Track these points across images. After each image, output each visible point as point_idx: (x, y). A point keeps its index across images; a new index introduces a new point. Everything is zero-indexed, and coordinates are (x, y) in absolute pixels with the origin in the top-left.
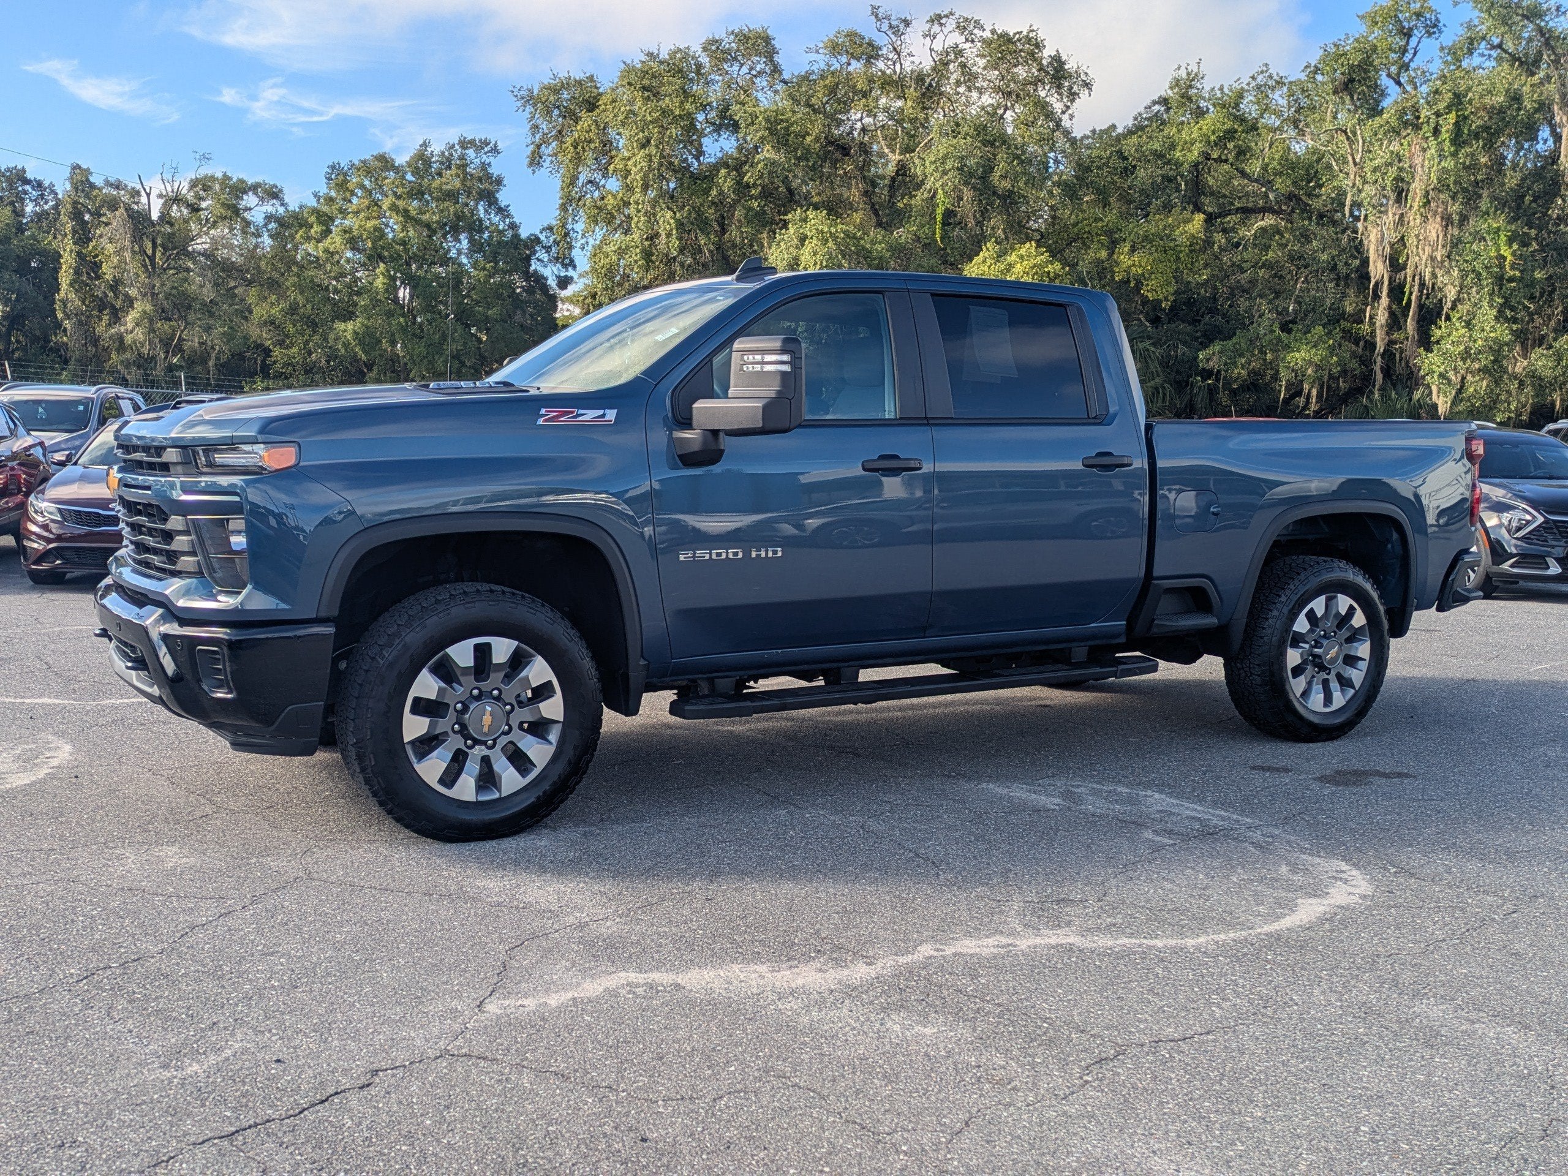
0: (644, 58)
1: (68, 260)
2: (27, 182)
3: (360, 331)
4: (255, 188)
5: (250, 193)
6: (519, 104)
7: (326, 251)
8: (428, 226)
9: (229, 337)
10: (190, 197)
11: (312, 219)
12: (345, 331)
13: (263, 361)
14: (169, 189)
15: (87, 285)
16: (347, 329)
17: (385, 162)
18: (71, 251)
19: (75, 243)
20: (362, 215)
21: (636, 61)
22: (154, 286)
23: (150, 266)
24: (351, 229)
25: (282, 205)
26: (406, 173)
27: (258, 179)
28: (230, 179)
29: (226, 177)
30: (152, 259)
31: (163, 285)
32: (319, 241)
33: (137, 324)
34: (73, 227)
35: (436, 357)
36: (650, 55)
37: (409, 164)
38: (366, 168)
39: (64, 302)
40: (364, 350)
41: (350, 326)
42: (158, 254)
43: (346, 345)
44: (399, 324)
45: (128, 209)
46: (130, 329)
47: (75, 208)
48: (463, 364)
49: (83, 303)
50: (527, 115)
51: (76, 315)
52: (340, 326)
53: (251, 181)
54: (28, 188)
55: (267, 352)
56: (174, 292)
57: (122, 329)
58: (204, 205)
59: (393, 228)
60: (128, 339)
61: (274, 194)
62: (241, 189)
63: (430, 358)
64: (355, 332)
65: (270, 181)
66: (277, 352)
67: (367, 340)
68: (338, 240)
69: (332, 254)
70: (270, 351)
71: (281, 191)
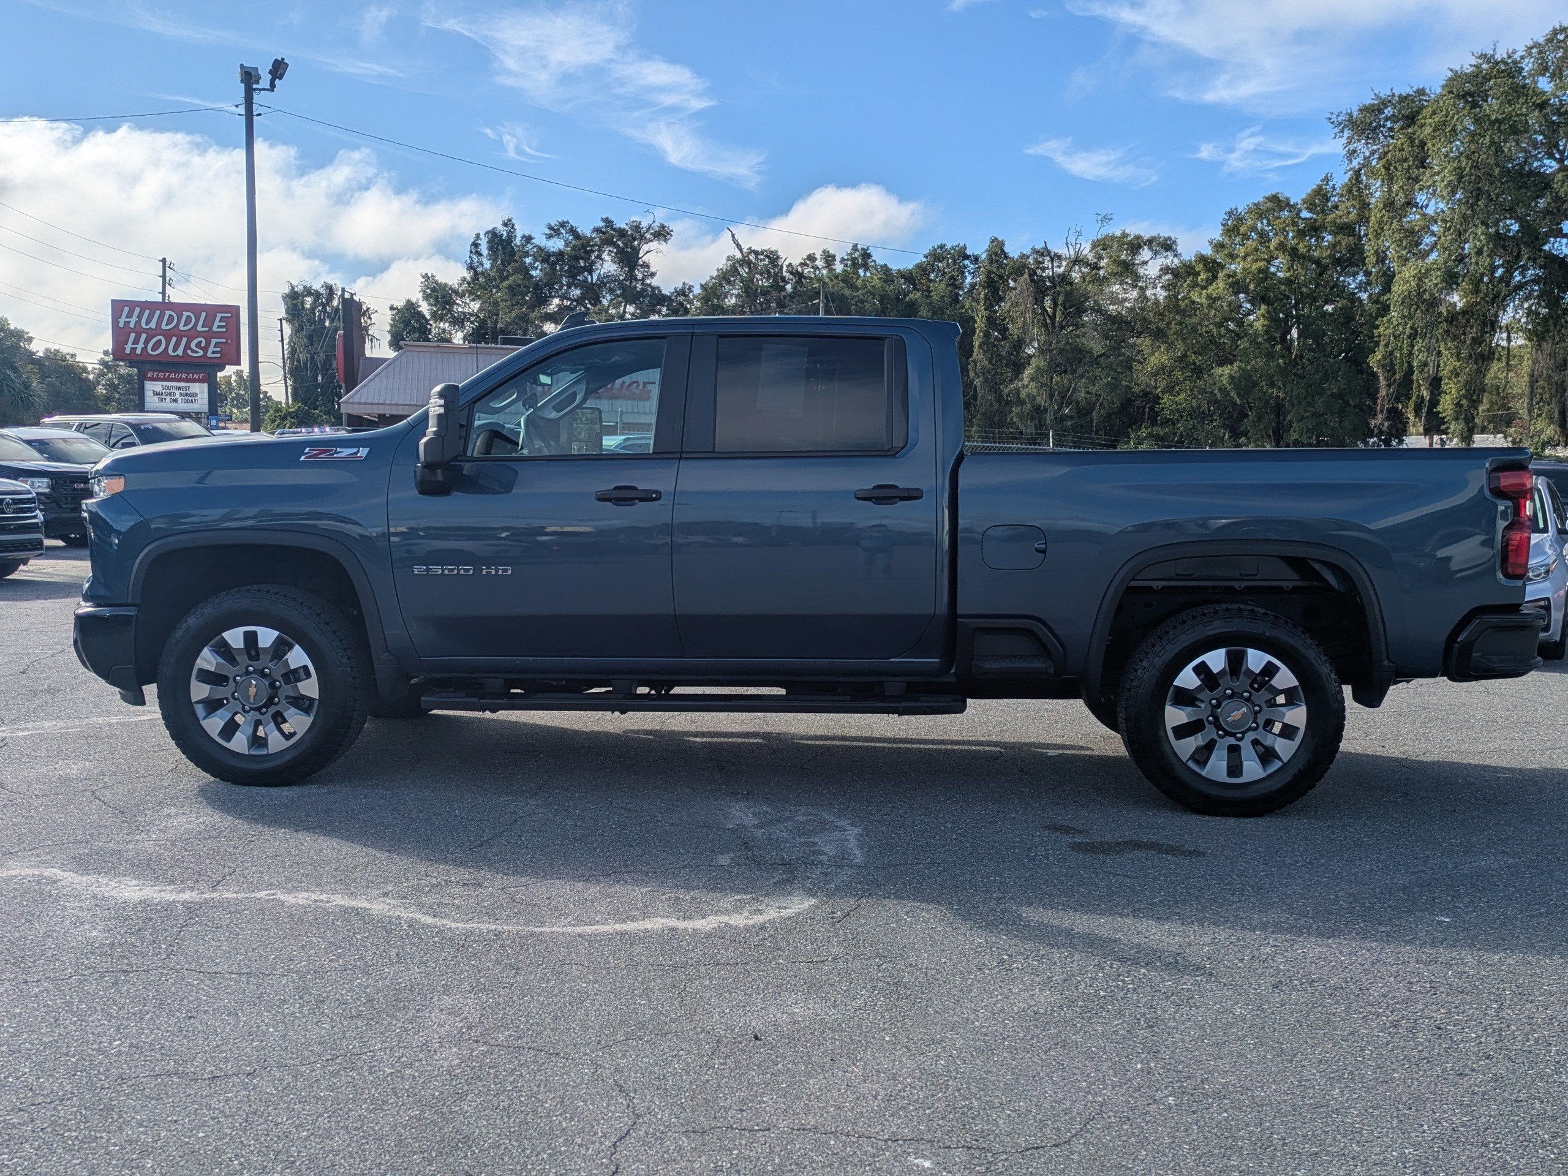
0: (1474, 61)
1: (980, 324)
2: (967, 257)
3: (1237, 375)
4: (1150, 242)
5: (1146, 248)
6: (1337, 130)
7: (1209, 297)
8: (1318, 262)
9: (1113, 387)
10: (1091, 257)
11: (1199, 267)
12: (1222, 375)
13: (1152, 409)
14: (1072, 253)
15: (995, 346)
16: (1224, 373)
17: (1278, 202)
18: (982, 317)
19: (985, 309)
20: (1249, 259)
21: (1466, 66)
22: (1052, 342)
23: (1049, 324)
24: (1235, 272)
25: (1175, 256)
26: (1300, 211)
27: (1154, 234)
28: (1127, 235)
29: (1125, 235)
30: (1053, 318)
31: (1058, 342)
32: (1204, 288)
33: (1032, 380)
34: (985, 295)
35: (1316, 398)
36: (1483, 56)
37: (1304, 201)
38: (1259, 212)
39: (975, 362)
40: (1239, 395)
41: (1226, 370)
42: (1058, 313)
43: (1222, 390)
44: (1278, 365)
45: (1033, 273)
46: (1026, 383)
47: (988, 277)
48: (1347, 403)
49: (990, 362)
50: (1344, 140)
51: (983, 373)
52: (1218, 371)
53: (1146, 236)
54: (967, 262)
55: (1157, 399)
56: (1068, 347)
57: (1020, 384)
58: (1102, 263)
59: (1280, 268)
60: (1023, 394)
61: (1168, 246)
62: (1135, 246)
63: (1309, 399)
64: (1231, 377)
65: (1165, 234)
66: (1166, 399)
67: (1244, 383)
68: (1221, 285)
69: (1215, 300)
70: (1159, 398)
71: (1175, 242)
